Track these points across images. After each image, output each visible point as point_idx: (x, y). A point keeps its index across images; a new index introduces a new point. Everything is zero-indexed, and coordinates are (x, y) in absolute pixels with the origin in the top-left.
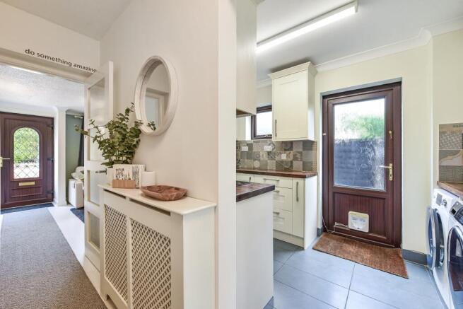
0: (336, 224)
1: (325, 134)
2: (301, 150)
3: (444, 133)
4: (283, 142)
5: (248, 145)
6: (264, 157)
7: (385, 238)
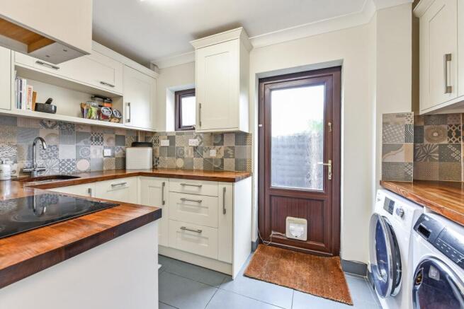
0: (273, 233)
1: (261, 125)
2: (233, 144)
3: (387, 123)
4: (212, 133)
5: (169, 138)
6: (189, 154)
7: (323, 245)
